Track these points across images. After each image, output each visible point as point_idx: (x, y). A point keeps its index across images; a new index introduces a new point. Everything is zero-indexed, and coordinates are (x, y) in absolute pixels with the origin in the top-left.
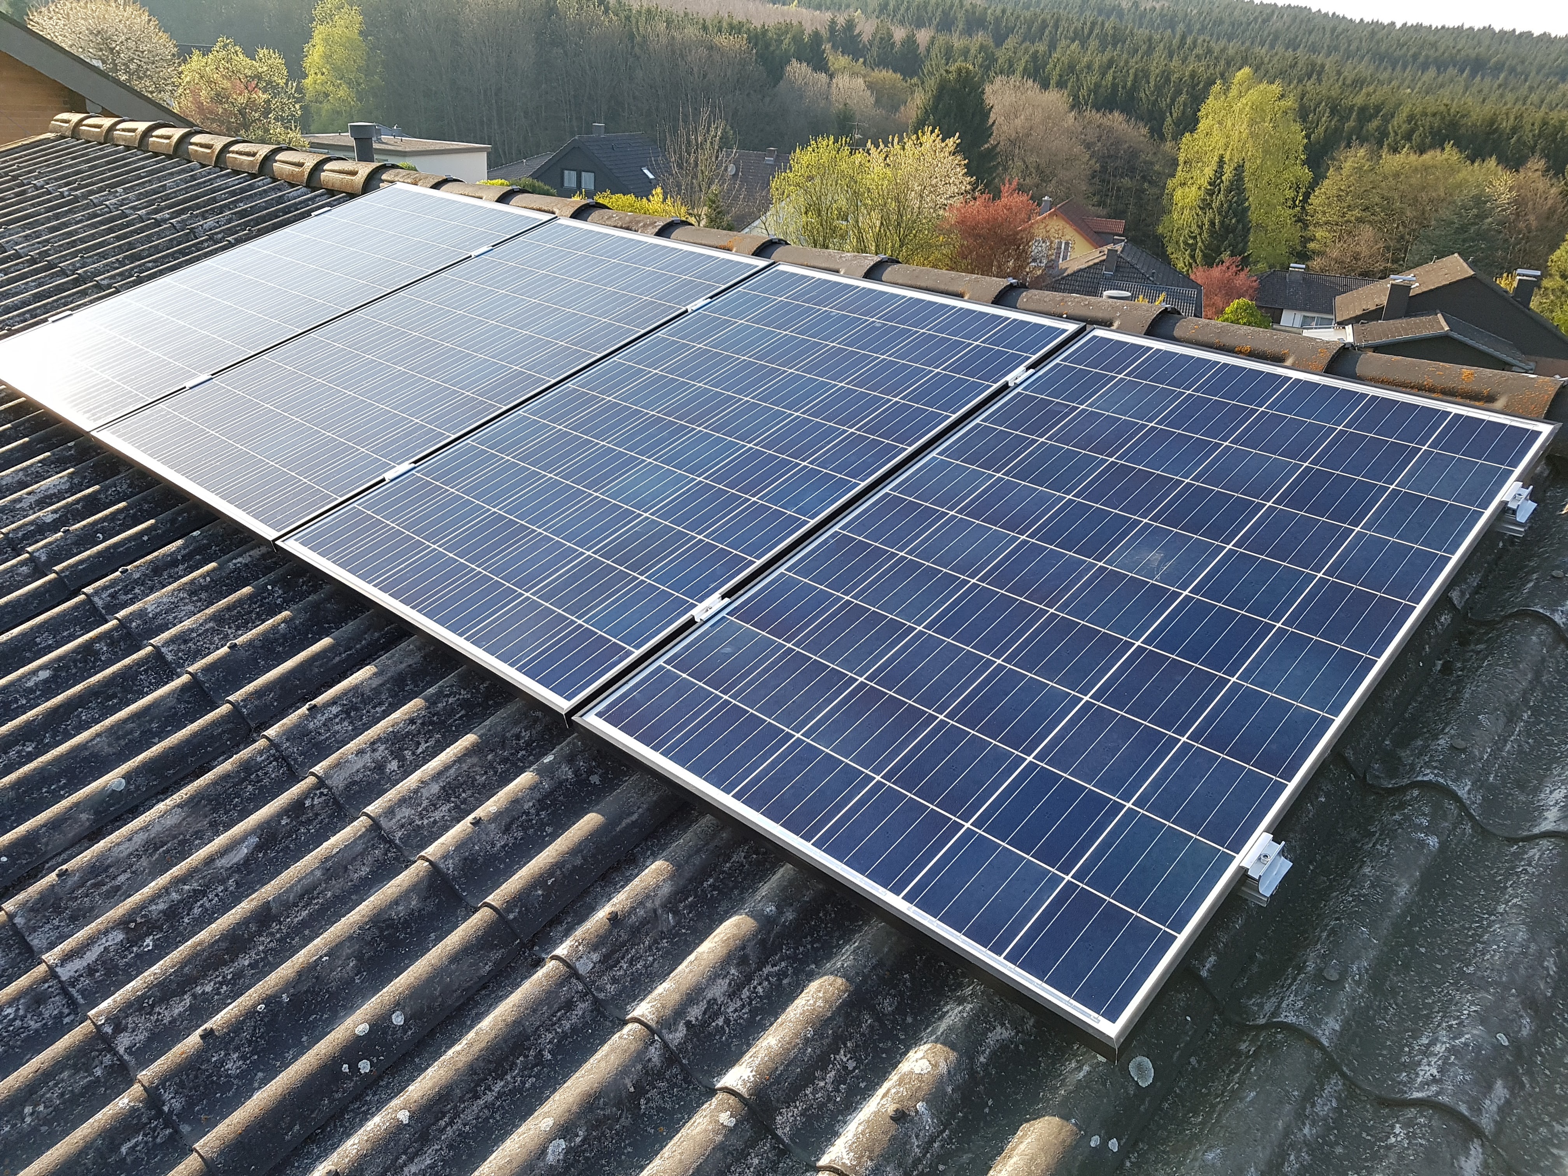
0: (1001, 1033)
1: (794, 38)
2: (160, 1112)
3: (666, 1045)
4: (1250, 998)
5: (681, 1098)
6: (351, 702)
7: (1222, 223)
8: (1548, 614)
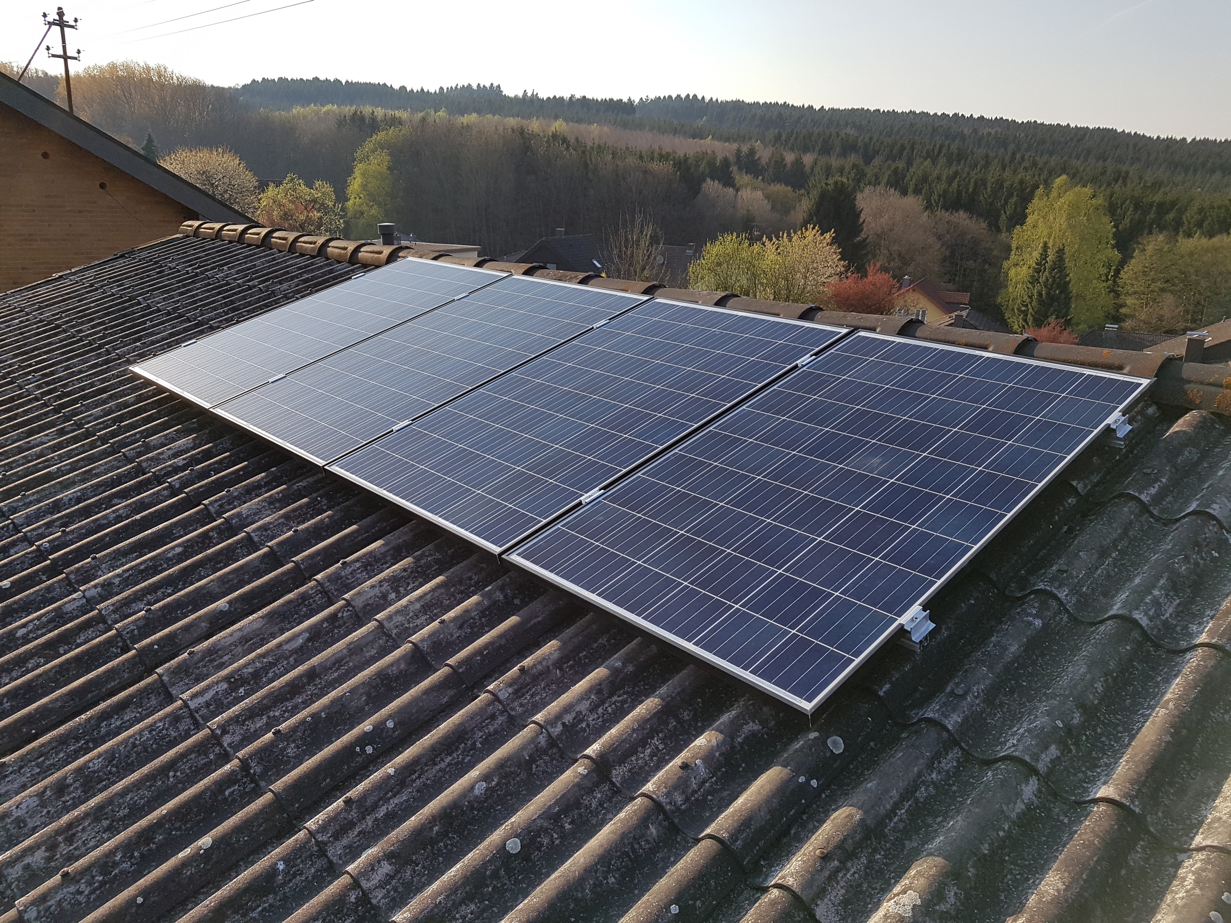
0: (752, 727)
1: (709, 163)
2: (248, 774)
3: (549, 735)
4: (912, 711)
5: (557, 767)
6: (368, 560)
7: (1048, 294)
8: (1137, 495)
